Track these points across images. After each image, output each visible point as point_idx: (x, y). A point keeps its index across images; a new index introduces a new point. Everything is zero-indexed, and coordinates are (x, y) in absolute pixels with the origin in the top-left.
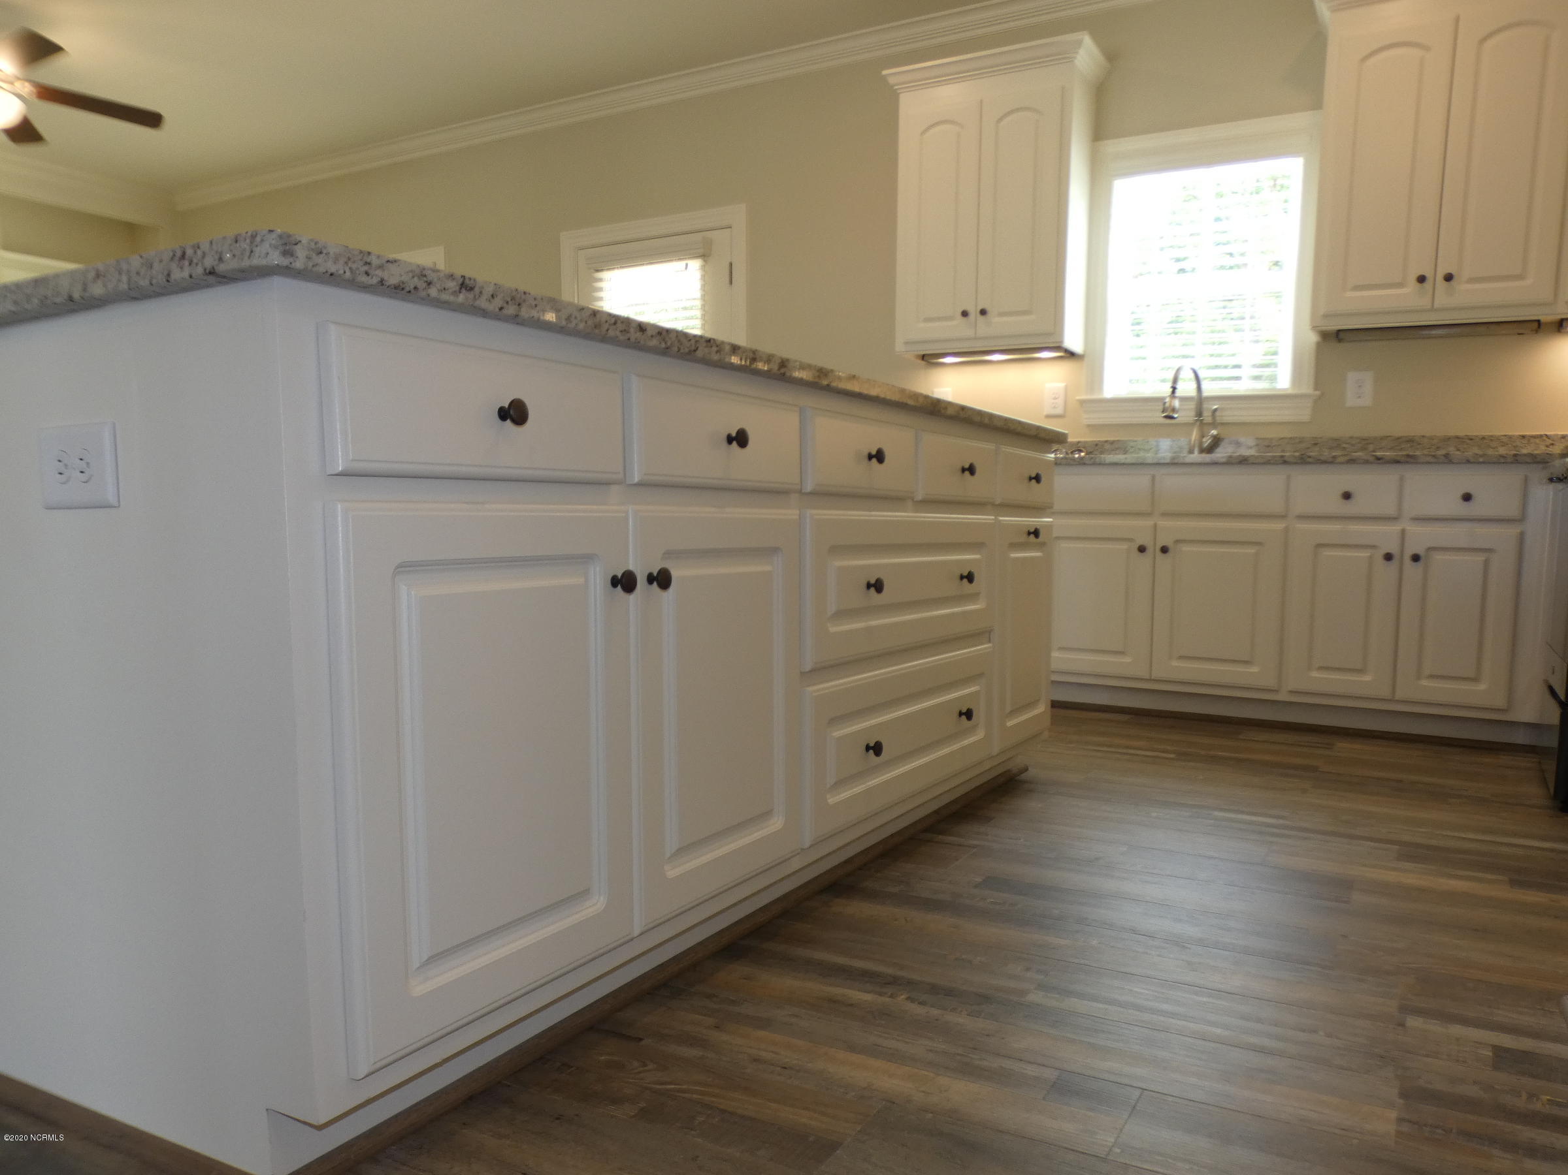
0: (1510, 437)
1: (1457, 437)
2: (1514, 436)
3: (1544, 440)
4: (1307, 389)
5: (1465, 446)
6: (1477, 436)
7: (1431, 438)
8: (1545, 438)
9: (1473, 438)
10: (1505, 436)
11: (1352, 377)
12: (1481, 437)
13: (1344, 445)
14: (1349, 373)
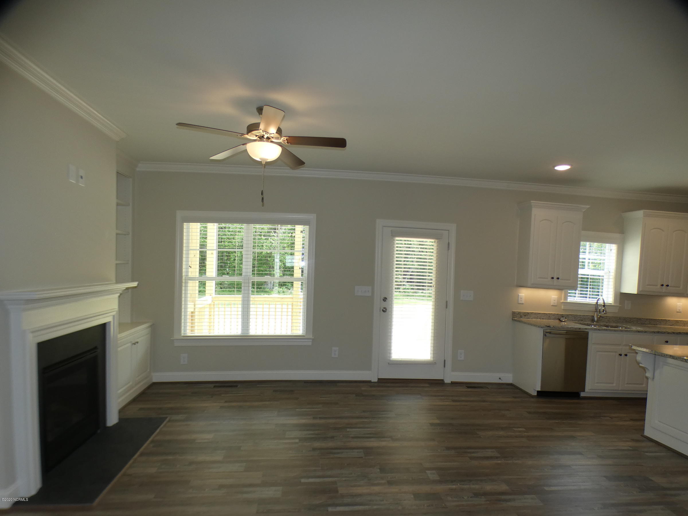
4: (618, 304)
14: (626, 301)
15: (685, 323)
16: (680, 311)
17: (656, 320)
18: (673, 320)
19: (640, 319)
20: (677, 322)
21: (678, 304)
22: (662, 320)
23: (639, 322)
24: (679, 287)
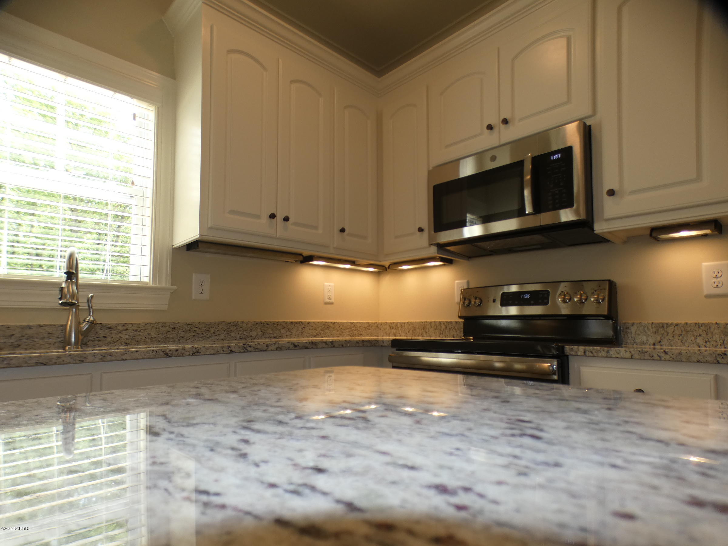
0: (286, 323)
1: (261, 323)
2: (288, 322)
3: (301, 325)
4: (165, 283)
5: (265, 329)
6: (271, 322)
7: (247, 323)
8: (301, 323)
9: (269, 323)
10: (284, 322)
11: (195, 278)
12: (272, 323)
13: (195, 329)
14: (194, 274)
15: (343, 328)
16: (331, 301)
17: (278, 324)
18: (318, 322)
19: (236, 325)
20: (326, 327)
21: (326, 284)
22: (292, 323)
23: (233, 334)
24: (316, 228)
